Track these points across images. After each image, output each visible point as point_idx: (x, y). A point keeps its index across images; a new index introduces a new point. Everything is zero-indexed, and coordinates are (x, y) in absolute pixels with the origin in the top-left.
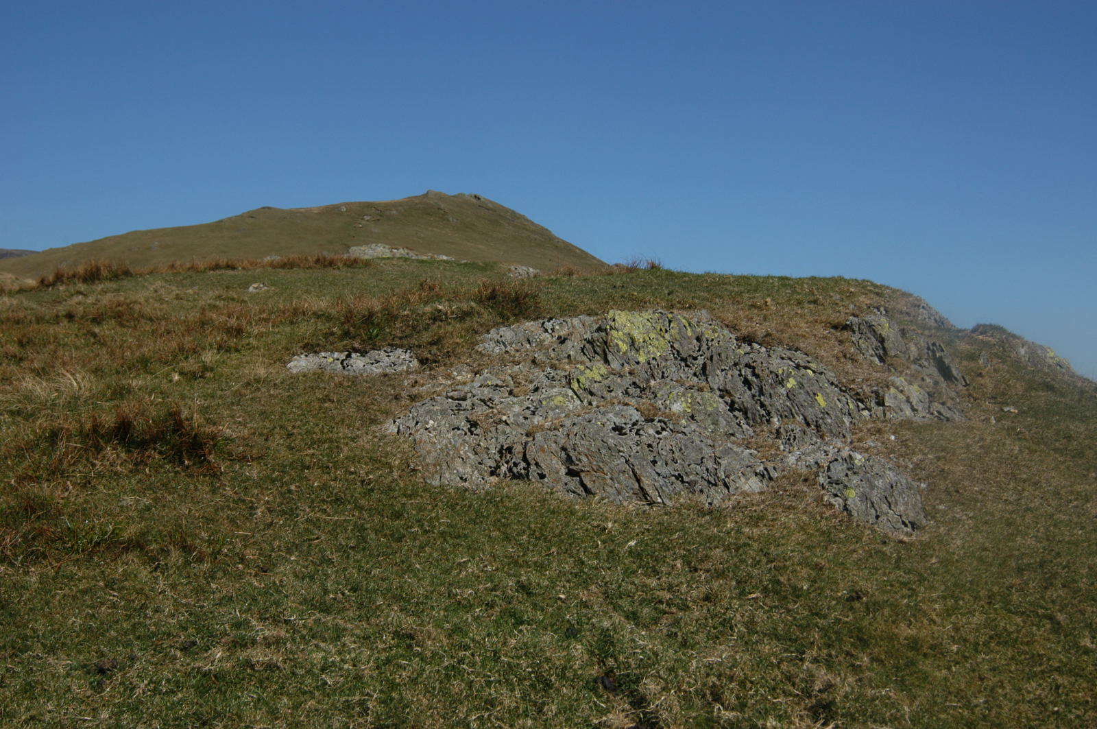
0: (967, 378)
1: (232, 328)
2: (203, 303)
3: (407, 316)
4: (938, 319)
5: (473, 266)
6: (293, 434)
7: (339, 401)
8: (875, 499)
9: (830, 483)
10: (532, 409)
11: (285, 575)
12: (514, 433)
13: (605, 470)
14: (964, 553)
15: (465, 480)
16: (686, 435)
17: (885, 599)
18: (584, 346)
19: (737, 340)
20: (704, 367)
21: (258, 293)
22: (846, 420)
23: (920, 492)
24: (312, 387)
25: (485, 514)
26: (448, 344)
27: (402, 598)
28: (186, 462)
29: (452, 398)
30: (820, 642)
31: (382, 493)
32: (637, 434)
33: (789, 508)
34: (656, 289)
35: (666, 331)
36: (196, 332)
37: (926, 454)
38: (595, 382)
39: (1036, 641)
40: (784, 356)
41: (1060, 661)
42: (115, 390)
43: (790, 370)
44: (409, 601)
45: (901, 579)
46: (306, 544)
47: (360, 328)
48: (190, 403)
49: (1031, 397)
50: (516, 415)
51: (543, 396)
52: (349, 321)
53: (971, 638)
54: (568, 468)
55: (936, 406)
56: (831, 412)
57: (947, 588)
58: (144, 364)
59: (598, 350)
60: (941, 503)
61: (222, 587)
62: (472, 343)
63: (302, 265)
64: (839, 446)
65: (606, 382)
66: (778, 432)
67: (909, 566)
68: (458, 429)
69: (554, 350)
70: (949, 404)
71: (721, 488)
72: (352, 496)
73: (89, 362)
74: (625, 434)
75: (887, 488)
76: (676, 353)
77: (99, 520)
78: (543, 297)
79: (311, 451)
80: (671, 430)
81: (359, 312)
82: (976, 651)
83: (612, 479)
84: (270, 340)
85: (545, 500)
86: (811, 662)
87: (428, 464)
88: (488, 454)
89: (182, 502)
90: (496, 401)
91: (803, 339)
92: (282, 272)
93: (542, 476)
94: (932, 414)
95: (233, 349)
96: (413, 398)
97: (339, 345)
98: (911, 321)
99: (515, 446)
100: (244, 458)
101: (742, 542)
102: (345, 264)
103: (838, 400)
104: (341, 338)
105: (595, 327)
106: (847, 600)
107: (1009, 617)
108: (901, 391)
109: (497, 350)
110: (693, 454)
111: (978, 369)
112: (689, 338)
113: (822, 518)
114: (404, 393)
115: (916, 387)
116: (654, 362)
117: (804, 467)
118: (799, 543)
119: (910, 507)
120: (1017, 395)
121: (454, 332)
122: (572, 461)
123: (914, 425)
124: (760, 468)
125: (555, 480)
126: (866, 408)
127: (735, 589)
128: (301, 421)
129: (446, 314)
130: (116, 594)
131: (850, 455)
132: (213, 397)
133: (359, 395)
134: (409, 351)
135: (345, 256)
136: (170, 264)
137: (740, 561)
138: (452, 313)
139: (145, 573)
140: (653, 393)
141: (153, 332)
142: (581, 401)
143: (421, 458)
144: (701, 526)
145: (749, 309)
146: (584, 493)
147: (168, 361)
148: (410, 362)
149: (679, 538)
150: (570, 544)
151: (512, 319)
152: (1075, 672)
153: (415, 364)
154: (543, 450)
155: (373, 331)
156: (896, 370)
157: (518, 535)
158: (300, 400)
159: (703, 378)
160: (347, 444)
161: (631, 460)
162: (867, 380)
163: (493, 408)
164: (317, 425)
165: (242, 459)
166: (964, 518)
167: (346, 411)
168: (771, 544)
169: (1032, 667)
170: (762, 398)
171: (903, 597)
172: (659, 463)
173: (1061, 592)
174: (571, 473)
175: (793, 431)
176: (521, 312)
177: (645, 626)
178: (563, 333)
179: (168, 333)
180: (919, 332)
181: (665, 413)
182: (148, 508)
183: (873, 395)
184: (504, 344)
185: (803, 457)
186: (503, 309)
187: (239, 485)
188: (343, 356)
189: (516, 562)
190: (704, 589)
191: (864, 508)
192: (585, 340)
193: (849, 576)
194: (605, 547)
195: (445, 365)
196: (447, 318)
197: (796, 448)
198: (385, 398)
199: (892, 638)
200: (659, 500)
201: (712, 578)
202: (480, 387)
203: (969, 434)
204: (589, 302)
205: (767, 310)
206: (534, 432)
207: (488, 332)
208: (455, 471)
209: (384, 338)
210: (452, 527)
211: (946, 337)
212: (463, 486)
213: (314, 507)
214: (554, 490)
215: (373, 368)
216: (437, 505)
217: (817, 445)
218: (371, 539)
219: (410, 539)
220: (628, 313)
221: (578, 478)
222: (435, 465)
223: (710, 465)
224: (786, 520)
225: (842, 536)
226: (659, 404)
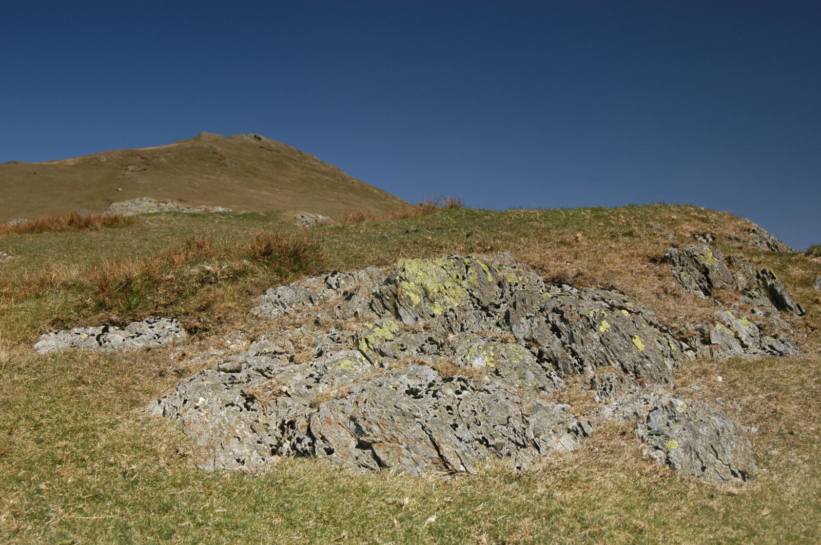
0: (802, 307)
3: (171, 280)
4: (770, 243)
5: (253, 216)
6: (42, 424)
7: (94, 382)
8: (700, 449)
9: (650, 434)
10: (316, 376)
12: (296, 405)
13: (399, 439)
14: (800, 501)
15: (243, 462)
16: (488, 392)
18: (372, 301)
19: (545, 283)
20: (507, 316)
22: (669, 363)
23: (749, 436)
24: (62, 369)
25: (266, 499)
26: (219, 306)
29: (224, 370)
31: (148, 484)
32: (434, 396)
33: (605, 466)
34: (453, 231)
35: (464, 278)
37: (756, 394)
38: (386, 340)
40: (596, 296)
43: (603, 312)
45: (728, 536)
47: (117, 297)
50: (298, 385)
51: (328, 361)
52: (103, 290)
54: (358, 439)
55: (768, 340)
56: (651, 356)
59: (388, 304)
60: (773, 448)
62: (247, 306)
63: (53, 228)
64: (660, 392)
65: (399, 340)
66: (592, 381)
67: (738, 520)
68: (233, 405)
70: (782, 336)
71: (531, 449)
72: (112, 492)
74: (421, 397)
75: (712, 435)
76: (475, 301)
78: (325, 249)
79: (64, 443)
80: (472, 388)
81: (115, 280)
83: (407, 449)
84: (12, 317)
85: (333, 478)
87: (199, 448)
88: (267, 431)
90: (275, 370)
91: (619, 277)
92: (30, 238)
93: (330, 451)
94: (764, 349)
96: (180, 373)
97: (94, 318)
98: (741, 248)
99: (298, 419)
101: (553, 508)
102: (104, 224)
103: (658, 341)
104: (96, 311)
105: (384, 278)
108: (729, 326)
109: (275, 312)
110: (498, 414)
111: (815, 295)
112: (490, 284)
113: (642, 474)
114: (170, 369)
115: (744, 321)
116: (451, 314)
117: (621, 419)
118: (617, 505)
119: (740, 454)
121: (225, 296)
122: (363, 432)
123: (743, 362)
124: (573, 424)
125: (345, 455)
126: (691, 348)
128: (51, 408)
129: (215, 275)
131: (671, 402)
133: (118, 374)
134: (175, 320)
135: (104, 214)
137: (552, 529)
138: (223, 273)
140: (452, 348)
142: (371, 363)
143: (192, 442)
144: (508, 493)
145: (558, 247)
146: (377, 468)
148: (177, 332)
149: (485, 509)
150: (363, 526)
151: (291, 275)
153: (183, 334)
154: (330, 422)
155: (133, 300)
156: (723, 303)
157: (304, 520)
158: (49, 385)
159: (507, 327)
160: (104, 432)
161: (428, 425)
162: (690, 317)
163: (271, 378)
164: (70, 412)
166: (800, 462)
167: (103, 394)
168: (585, 508)
170: (573, 346)
172: (460, 427)
174: (362, 445)
175: (608, 379)
176: (301, 267)
178: (348, 288)
180: (747, 259)
181: (465, 371)
183: (698, 332)
184: (282, 304)
185: (620, 407)
186: (280, 265)
188: (98, 331)
191: (688, 459)
192: (373, 294)
193: (671, 537)
194: (402, 526)
195: (216, 333)
196: (217, 279)
197: (613, 399)
198: (148, 376)
200: (462, 468)
202: (256, 355)
203: (803, 369)
204: (378, 251)
205: (578, 247)
206: (319, 403)
207: (264, 292)
208: (231, 453)
209: (145, 307)
210: (229, 517)
211: (777, 263)
212: (241, 470)
213: (68, 507)
214: (344, 466)
215: (135, 343)
216: (211, 494)
217: (636, 394)
218: (136, 539)
219: (181, 535)
220: (419, 260)
221: (370, 451)
222: (207, 448)
223: (518, 424)
224: (602, 480)
225: (664, 492)
226: (458, 360)
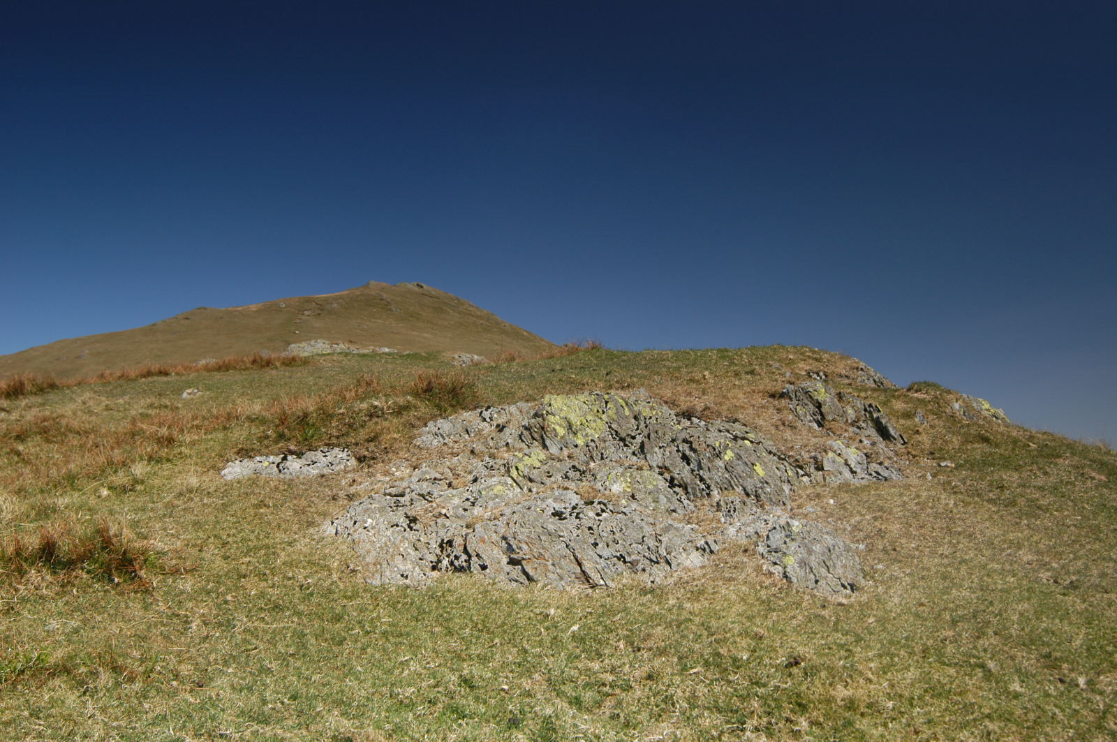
0: (904, 437)
1: (163, 437)
2: (135, 413)
3: (343, 414)
4: (877, 380)
5: (415, 357)
6: (228, 542)
7: (275, 505)
8: (813, 564)
9: (769, 552)
10: (472, 500)
11: (222, 688)
13: (546, 556)
14: (901, 610)
15: (407, 577)
16: (625, 514)
17: (822, 662)
18: (522, 432)
19: (676, 416)
20: (642, 446)
21: (192, 399)
22: (786, 488)
23: (857, 552)
24: (246, 493)
25: (427, 610)
26: (385, 438)
27: (343, 702)
28: (116, 580)
29: (390, 495)
30: (760, 711)
31: (322, 596)
32: (577, 517)
33: (729, 580)
34: (594, 370)
35: (604, 412)
36: (127, 443)
37: (863, 515)
38: (534, 468)
39: (969, 690)
40: (722, 428)
41: (991, 707)
42: (40, 510)
43: (728, 442)
44: (350, 704)
45: (838, 641)
46: (244, 655)
47: (294, 429)
48: (120, 518)
49: (968, 450)
50: (456, 508)
51: (482, 486)
52: (283, 423)
53: (907, 694)
54: (509, 556)
55: (874, 467)
56: (770, 482)
57: (883, 645)
58: (71, 481)
59: (536, 436)
60: (879, 563)
61: (156, 705)
62: (410, 437)
63: (238, 367)
64: (778, 514)
65: (545, 467)
66: (718, 504)
67: (847, 627)
68: (397, 526)
69: (492, 438)
70: (886, 464)
71: (663, 565)
72: (290, 603)
73: (12, 482)
74: (565, 518)
75: (824, 552)
76: (614, 433)
77: (24, 647)
78: (480, 386)
79: (248, 559)
80: (611, 511)
81: (293, 414)
82: (911, 705)
83: (553, 565)
84: (203, 447)
85: (487, 591)
86: (752, 732)
87: (368, 564)
88: (428, 549)
89: (113, 621)
90: (435, 495)
91: (742, 410)
92: (217, 376)
93: (484, 567)
94: (871, 475)
95: (164, 460)
96: (350, 498)
97: (275, 448)
98: (850, 384)
99: (455, 538)
100: (177, 571)
101: (683, 618)
102: (283, 363)
103: (777, 468)
104: (276, 442)
105: (532, 412)
106: (786, 666)
107: (943, 669)
108: (839, 455)
109: (435, 442)
110: (635, 534)
111: (915, 426)
112: (627, 417)
113: (762, 587)
114: (342, 494)
115: (853, 450)
116: (593, 444)
117: (744, 537)
118: (740, 615)
119: (849, 569)
120: (953, 449)
121: (391, 428)
122: (513, 550)
123: (852, 487)
124: (701, 543)
125: (497, 570)
126: (806, 474)
127: (676, 665)
128: (236, 528)
129: (382, 410)
130: (42, 723)
131: (788, 523)
132: (144, 510)
133: (295, 498)
134: (346, 450)
135: (283, 355)
136: (100, 373)
137: (682, 637)
138: (389, 408)
139: (73, 698)
140: (593, 475)
141: (81, 446)
142: (521, 488)
143: (361, 559)
144: (643, 605)
145: (688, 384)
146: (526, 582)
147: (97, 475)
148: (348, 460)
149: (622, 618)
150: (513, 634)
151: (450, 410)
152: (1006, 717)
153: (353, 462)
154: (484, 542)
155: (309, 431)
156: (834, 434)
157: (461, 629)
158: (234, 507)
159: (642, 456)
160: (284, 549)
161: (572, 544)
162: (805, 446)
163: (432, 502)
164: (253, 532)
165: (176, 572)
166: (902, 575)
167: (282, 516)
168: (711, 617)
169: (965, 716)
170: (701, 472)
171: (840, 659)
172: (600, 545)
173: (992, 640)
175: (732, 502)
176: (458, 402)
177: (589, 711)
178: (500, 422)
179: (97, 447)
180: (856, 394)
181: (604, 495)
182: (76, 631)
183: (812, 460)
184: (442, 435)
185: (743, 528)
186: (440, 400)
187: (173, 600)
188: (278, 459)
189: (459, 657)
190: (646, 669)
191: (803, 573)
192: (523, 426)
193: (788, 642)
194: (548, 634)
195: (383, 461)
196: (383, 413)
197: (736, 520)
198: (322, 500)
199: (829, 701)
200: (602, 582)
201: (655, 656)
202: (419, 481)
203: (905, 492)
204: (528, 388)
205: (706, 384)
206: (474, 524)
207: (426, 425)
208: (396, 569)
209: (320, 438)
210: (394, 626)
211: (882, 398)
212: (404, 583)
213: (252, 616)
214: (497, 580)
215: (310, 470)
216: (378, 605)
217: (757, 515)
218: (311, 645)
219: (352, 642)
220: (564, 396)
221: (520, 567)
222: (374, 564)
223: (651, 543)
224: (727, 592)
225: (782, 603)
226: (599, 485)
